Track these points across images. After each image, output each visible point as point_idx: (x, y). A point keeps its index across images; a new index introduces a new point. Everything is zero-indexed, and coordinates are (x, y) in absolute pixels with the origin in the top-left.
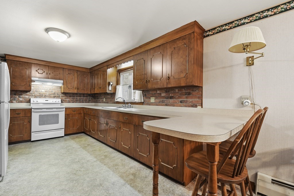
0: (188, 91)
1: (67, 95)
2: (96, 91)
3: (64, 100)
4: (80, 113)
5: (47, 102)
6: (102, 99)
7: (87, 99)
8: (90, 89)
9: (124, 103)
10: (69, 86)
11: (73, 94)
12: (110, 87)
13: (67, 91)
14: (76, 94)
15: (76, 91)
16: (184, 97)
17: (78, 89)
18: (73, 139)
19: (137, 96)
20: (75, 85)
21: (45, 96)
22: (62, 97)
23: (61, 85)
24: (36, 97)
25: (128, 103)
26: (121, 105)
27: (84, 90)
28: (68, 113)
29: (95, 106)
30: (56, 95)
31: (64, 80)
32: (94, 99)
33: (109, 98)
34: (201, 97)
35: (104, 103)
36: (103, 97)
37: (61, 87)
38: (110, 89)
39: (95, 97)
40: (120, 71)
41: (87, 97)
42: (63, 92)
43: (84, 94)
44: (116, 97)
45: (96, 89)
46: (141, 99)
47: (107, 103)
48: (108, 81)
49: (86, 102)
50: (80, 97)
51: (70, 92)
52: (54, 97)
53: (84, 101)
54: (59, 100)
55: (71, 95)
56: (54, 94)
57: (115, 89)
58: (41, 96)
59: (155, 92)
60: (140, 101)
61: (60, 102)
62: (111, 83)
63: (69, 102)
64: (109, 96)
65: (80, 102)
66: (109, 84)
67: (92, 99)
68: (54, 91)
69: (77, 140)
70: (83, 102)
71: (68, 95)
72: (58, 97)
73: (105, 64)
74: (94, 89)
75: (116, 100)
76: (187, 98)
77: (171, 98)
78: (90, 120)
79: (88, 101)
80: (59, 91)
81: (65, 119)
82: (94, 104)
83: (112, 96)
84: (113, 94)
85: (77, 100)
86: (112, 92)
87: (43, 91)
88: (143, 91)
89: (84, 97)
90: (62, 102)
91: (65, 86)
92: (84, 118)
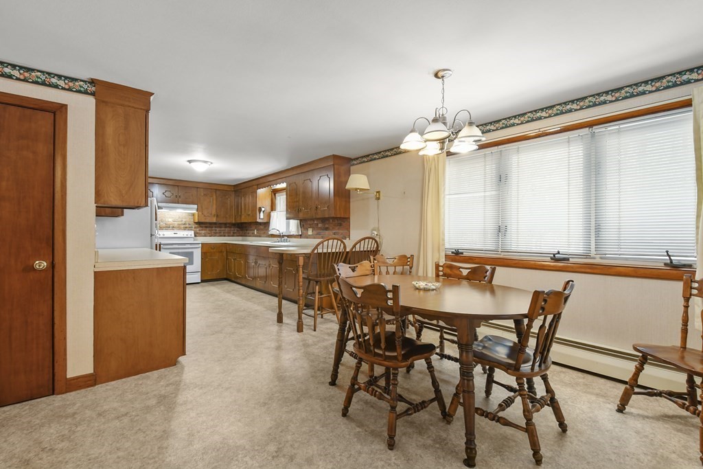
0: (340, 222)
1: (202, 226)
2: (244, 219)
3: (197, 233)
4: (221, 252)
5: (175, 236)
6: (252, 230)
7: (230, 230)
8: (235, 216)
9: (279, 236)
10: (205, 213)
11: (211, 223)
12: (262, 214)
13: (203, 220)
14: (215, 223)
15: (214, 220)
16: (337, 228)
17: (217, 216)
18: (213, 285)
19: (294, 227)
20: (214, 212)
21: (173, 227)
22: (195, 228)
23: (195, 211)
24: (161, 228)
25: (283, 236)
26: (275, 239)
27: (226, 218)
28: (204, 251)
29: (242, 241)
30: (187, 226)
31: (199, 205)
32: (242, 230)
33: (262, 230)
34: (348, 229)
35: (256, 236)
36: (253, 228)
37: (193, 215)
38: (262, 216)
39: (243, 228)
40: (275, 192)
41: (230, 227)
42: (197, 221)
43: (225, 224)
44: (270, 228)
45: (243, 217)
46: (298, 231)
47: (260, 236)
48: (258, 206)
49: (229, 236)
50: (220, 227)
51: (207, 221)
52: (185, 229)
53: (227, 234)
54: (192, 233)
55: (208, 225)
56: (185, 224)
57: (269, 216)
58: (167, 227)
59: (312, 222)
60: (297, 234)
61: (193, 236)
62: (263, 209)
63: (205, 236)
64: (262, 227)
65: (221, 236)
66: (260, 210)
67: (238, 231)
68: (184, 220)
69: (219, 286)
70: (225, 236)
71: (204, 226)
72: (190, 229)
73: (254, 182)
74: (241, 216)
75: (270, 233)
76: (339, 229)
77: (327, 229)
78: (235, 259)
79: (232, 234)
80: (190, 220)
81: (202, 258)
82: (240, 238)
83: (265, 227)
84: (267, 224)
85: (216, 233)
86: (265, 221)
87: (170, 220)
88: (301, 220)
89: (226, 227)
90: (195, 236)
91: (200, 213)
92: (227, 259)
